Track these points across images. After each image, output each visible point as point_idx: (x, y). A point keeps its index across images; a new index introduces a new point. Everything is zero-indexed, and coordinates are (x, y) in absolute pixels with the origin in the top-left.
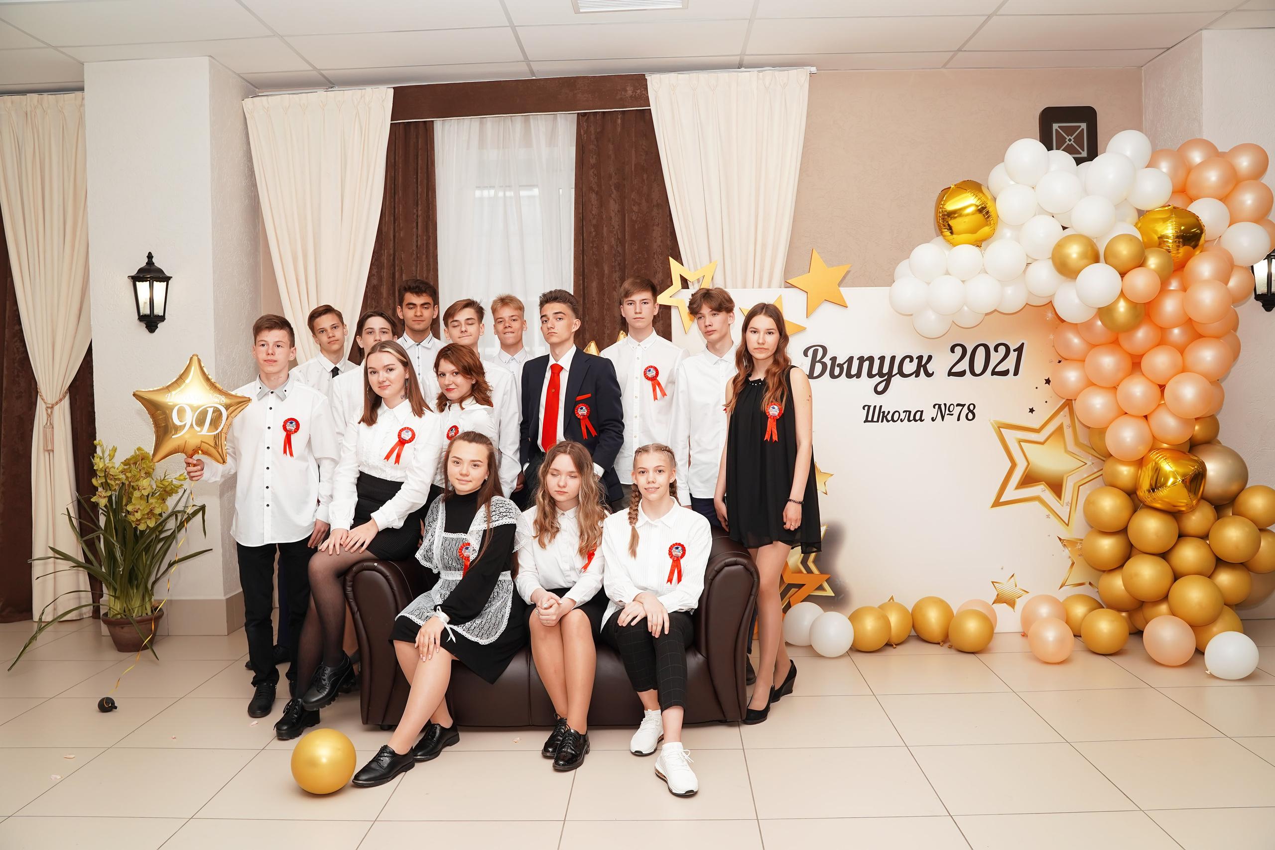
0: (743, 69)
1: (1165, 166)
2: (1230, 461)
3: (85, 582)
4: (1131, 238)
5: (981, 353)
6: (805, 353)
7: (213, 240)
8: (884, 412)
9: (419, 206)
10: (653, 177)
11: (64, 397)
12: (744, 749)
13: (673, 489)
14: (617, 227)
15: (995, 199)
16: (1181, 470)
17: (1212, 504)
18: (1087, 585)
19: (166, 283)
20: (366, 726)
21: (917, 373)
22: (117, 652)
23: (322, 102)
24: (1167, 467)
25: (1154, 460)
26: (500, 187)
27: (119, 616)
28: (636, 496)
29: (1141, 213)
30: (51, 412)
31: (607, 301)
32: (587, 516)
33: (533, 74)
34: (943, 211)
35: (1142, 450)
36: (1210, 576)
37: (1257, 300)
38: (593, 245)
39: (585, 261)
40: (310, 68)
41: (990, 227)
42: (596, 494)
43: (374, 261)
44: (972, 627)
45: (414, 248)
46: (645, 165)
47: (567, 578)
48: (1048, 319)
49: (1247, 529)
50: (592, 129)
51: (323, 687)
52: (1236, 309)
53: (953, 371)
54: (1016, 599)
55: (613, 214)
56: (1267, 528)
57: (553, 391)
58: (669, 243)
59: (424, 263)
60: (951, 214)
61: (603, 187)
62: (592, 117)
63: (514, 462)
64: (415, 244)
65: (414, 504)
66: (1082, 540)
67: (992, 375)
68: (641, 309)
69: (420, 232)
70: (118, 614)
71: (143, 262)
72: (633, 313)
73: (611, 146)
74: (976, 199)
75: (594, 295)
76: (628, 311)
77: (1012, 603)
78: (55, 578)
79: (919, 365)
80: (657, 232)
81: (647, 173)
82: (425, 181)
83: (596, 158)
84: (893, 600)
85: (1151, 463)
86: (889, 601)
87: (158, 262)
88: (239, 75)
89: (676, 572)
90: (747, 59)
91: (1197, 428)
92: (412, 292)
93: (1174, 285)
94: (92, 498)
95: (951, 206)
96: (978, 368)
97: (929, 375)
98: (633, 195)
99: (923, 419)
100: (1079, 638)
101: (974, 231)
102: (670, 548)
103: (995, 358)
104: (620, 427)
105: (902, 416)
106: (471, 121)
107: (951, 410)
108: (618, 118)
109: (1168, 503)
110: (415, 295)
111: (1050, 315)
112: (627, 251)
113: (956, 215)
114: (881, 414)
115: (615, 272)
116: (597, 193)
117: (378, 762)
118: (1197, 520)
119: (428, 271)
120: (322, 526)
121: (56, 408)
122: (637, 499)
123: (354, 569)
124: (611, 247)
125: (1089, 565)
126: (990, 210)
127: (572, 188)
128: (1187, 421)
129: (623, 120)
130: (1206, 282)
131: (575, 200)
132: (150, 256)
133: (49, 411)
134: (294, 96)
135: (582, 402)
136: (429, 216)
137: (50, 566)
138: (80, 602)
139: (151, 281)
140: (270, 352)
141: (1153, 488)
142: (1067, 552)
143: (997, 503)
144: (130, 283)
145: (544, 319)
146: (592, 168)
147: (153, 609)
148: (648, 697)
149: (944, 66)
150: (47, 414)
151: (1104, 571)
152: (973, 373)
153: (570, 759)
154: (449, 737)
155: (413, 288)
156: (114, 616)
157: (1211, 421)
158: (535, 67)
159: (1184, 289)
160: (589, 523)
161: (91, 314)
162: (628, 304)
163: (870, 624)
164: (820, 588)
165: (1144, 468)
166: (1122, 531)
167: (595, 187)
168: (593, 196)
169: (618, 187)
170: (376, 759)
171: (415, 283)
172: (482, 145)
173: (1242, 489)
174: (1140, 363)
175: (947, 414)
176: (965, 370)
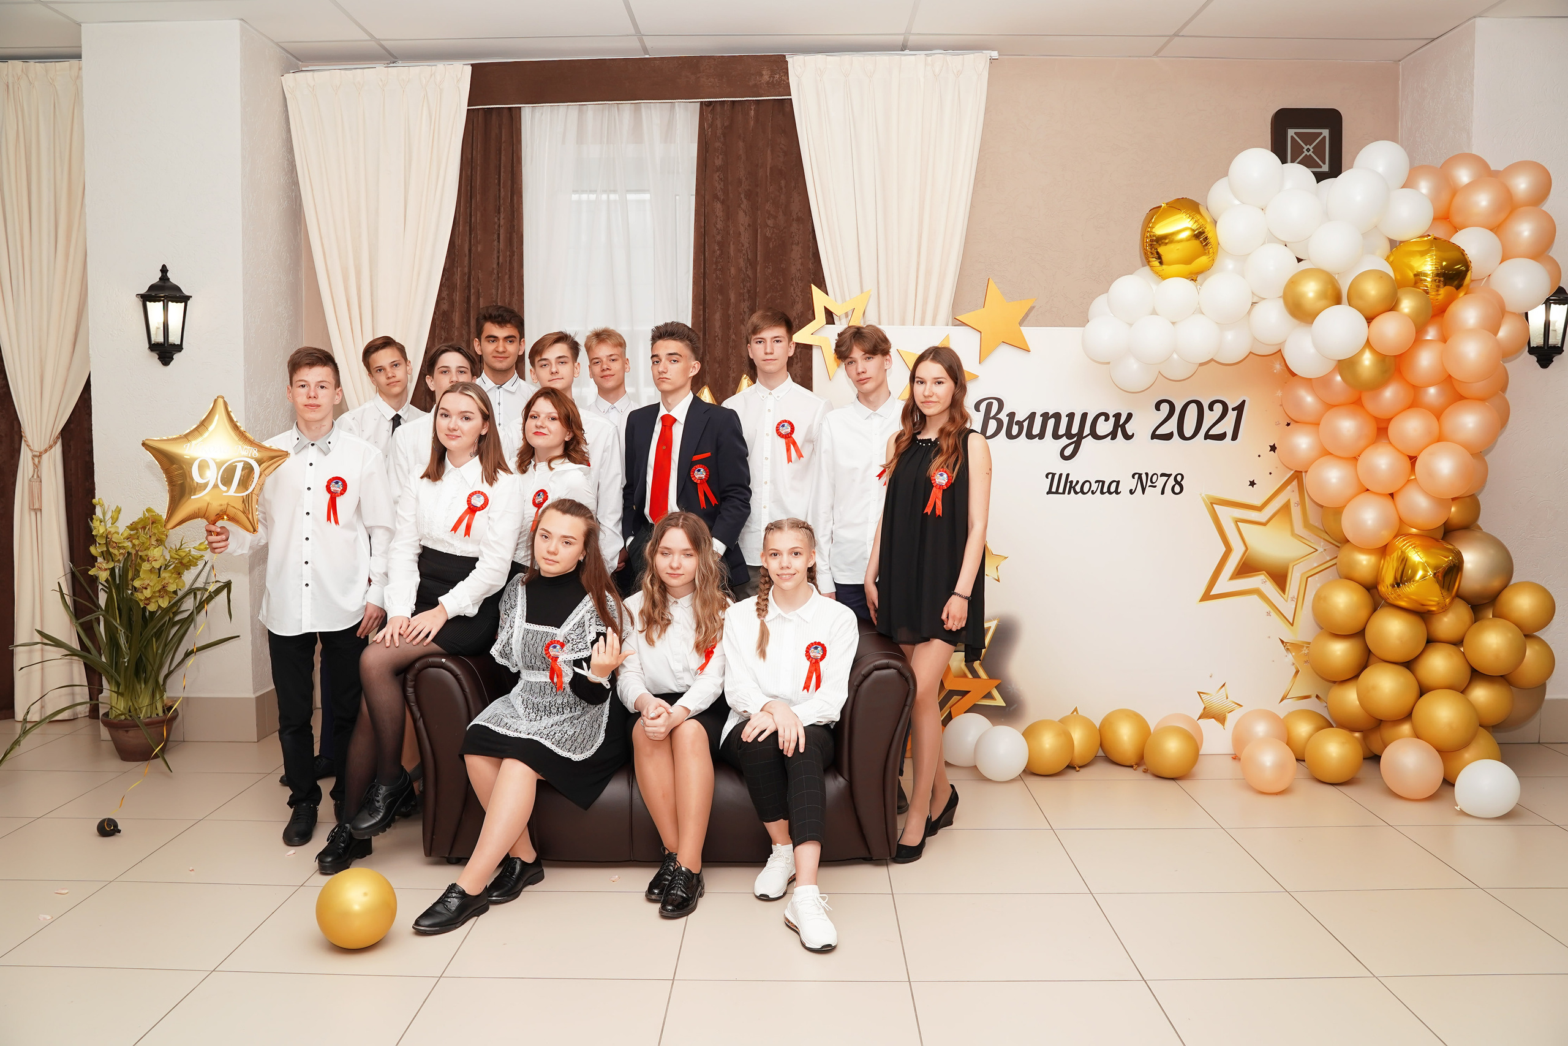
0: (907, 52)
1: (1424, 186)
2: (1492, 552)
3: (80, 674)
4: (1381, 275)
5: (1192, 412)
6: (979, 406)
7: (243, 251)
8: (1071, 482)
9: (501, 214)
10: (793, 184)
11: (55, 443)
12: (893, 894)
13: (811, 574)
14: (746, 245)
15: (1216, 222)
16: (1432, 561)
17: (1468, 603)
18: (1314, 698)
19: (184, 303)
20: (430, 859)
21: (1113, 435)
22: (121, 761)
23: (382, 80)
24: (1416, 557)
25: (1401, 549)
26: (603, 191)
27: (123, 717)
28: (766, 582)
29: (1394, 244)
30: (39, 462)
31: (733, 336)
32: (705, 603)
33: (646, 51)
34: (1150, 236)
35: (1385, 535)
36: (1463, 691)
37: (1530, 354)
38: (717, 266)
39: (707, 287)
40: (367, 38)
41: (1208, 257)
42: (716, 576)
43: (444, 281)
44: (1173, 747)
45: (495, 266)
46: (783, 168)
47: (679, 681)
48: (1275, 371)
49: (1510, 635)
50: (719, 123)
51: (377, 811)
52: (1506, 365)
53: (1157, 433)
54: (1227, 714)
55: (742, 229)
56: (1535, 634)
57: (664, 447)
58: (811, 266)
59: (507, 285)
60: (1161, 240)
61: (731, 195)
62: (718, 108)
63: (615, 536)
64: (495, 261)
65: (492, 586)
66: (1309, 643)
67: (1205, 439)
68: (773, 349)
69: (501, 246)
70: (121, 715)
71: (155, 278)
72: (763, 353)
73: (741, 144)
74: (1192, 222)
75: (717, 330)
76: (757, 351)
77: (1221, 719)
78: (42, 669)
79: (1116, 425)
80: (796, 253)
81: (785, 179)
82: (510, 182)
83: (722, 159)
84: (1077, 713)
85: (1397, 552)
86: (1072, 713)
87: (174, 278)
88: (277, 44)
89: (814, 677)
90: (913, 40)
91: (1453, 509)
92: (493, 322)
93: (1431, 334)
94: (90, 570)
95: (1160, 230)
96: (1188, 431)
97: (1128, 437)
98: (768, 206)
99: (1119, 491)
100: (1302, 763)
101: (1188, 261)
102: (807, 648)
103: (1210, 418)
104: (745, 494)
105: (1094, 488)
106: (568, 108)
107: (1154, 481)
108: (751, 109)
109: (1416, 601)
110: (497, 326)
111: (1278, 367)
112: (758, 275)
113: (1167, 241)
114: (1068, 484)
115: (744, 301)
116: (723, 203)
117: (444, 904)
118: (1449, 623)
119: (512, 294)
120: (375, 611)
121: (45, 457)
122: (767, 586)
123: (417, 665)
124: (739, 270)
125: (1317, 674)
126: (1209, 236)
127: (692, 195)
128: (1443, 502)
129: (756, 111)
130: (1471, 331)
131: (695, 210)
132: (164, 270)
133: (36, 460)
134: (348, 72)
135: (700, 462)
136: (514, 226)
137: (37, 654)
138: (73, 699)
139: (165, 301)
140: (312, 394)
141: (1398, 583)
142: (1290, 658)
143: (1207, 596)
144: (138, 303)
145: (655, 359)
146: (717, 171)
147: (165, 708)
148: (777, 829)
149: (1156, 54)
150: (34, 464)
151: (1335, 682)
152: (1182, 436)
153: (679, 904)
154: (531, 874)
155: (495, 317)
156: (116, 716)
157: (1471, 502)
158: (649, 43)
159: (1444, 339)
160: (707, 612)
161: (90, 341)
162: (757, 342)
163: (1048, 742)
164: (989, 696)
165: (1388, 558)
166: (1359, 634)
167: (720, 194)
168: (718, 206)
169: (749, 195)
170: (442, 901)
171: (498, 311)
172: (580, 139)
173: (1505, 586)
174: (1387, 428)
175: (1150, 486)
176: (1172, 433)
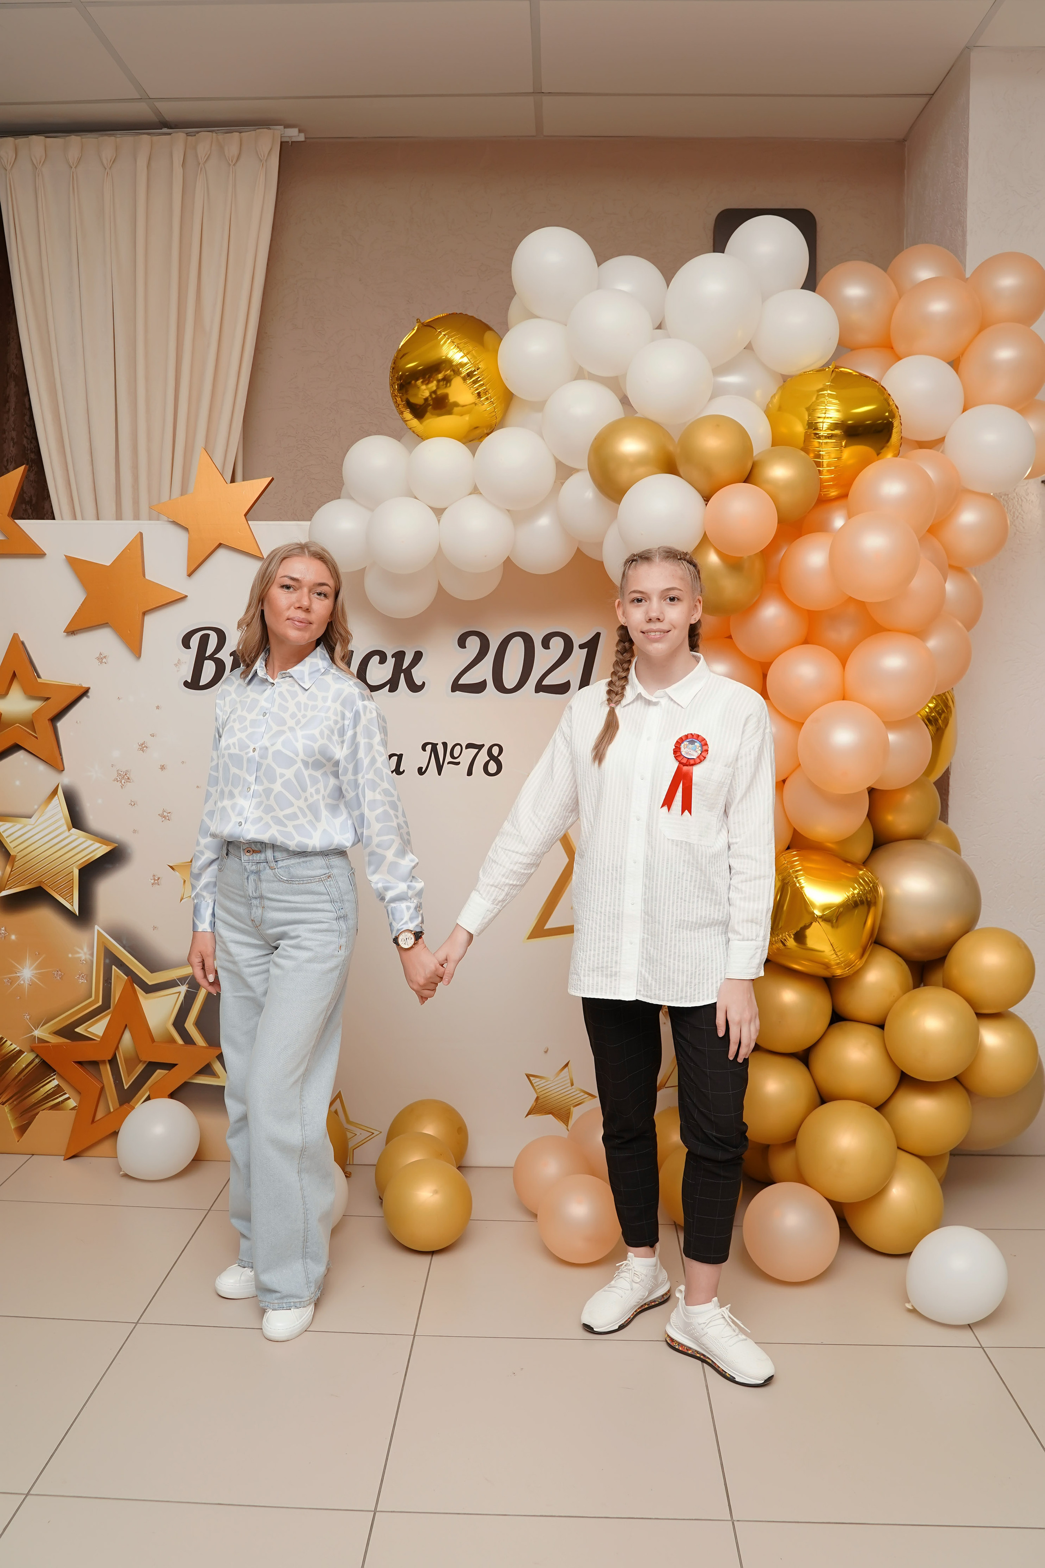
2: (948, 879)
4: (726, 424)
5: (516, 652)
6: (186, 643)
17: (904, 959)
21: (393, 685)
29: (786, 380)
34: (404, 370)
36: (886, 1106)
53: (462, 681)
54: (572, 1108)
56: (1004, 1008)
60: (415, 378)
67: (537, 691)
77: (563, 1115)
79: (398, 669)
95: (416, 361)
96: (510, 678)
97: (415, 688)
99: (401, 770)
103: (544, 659)
107: (456, 755)
118: (873, 986)
130: (888, 512)
143: (537, 932)
152: (500, 686)
164: (207, 1070)
173: (967, 930)
175: (449, 763)
176: (485, 681)
